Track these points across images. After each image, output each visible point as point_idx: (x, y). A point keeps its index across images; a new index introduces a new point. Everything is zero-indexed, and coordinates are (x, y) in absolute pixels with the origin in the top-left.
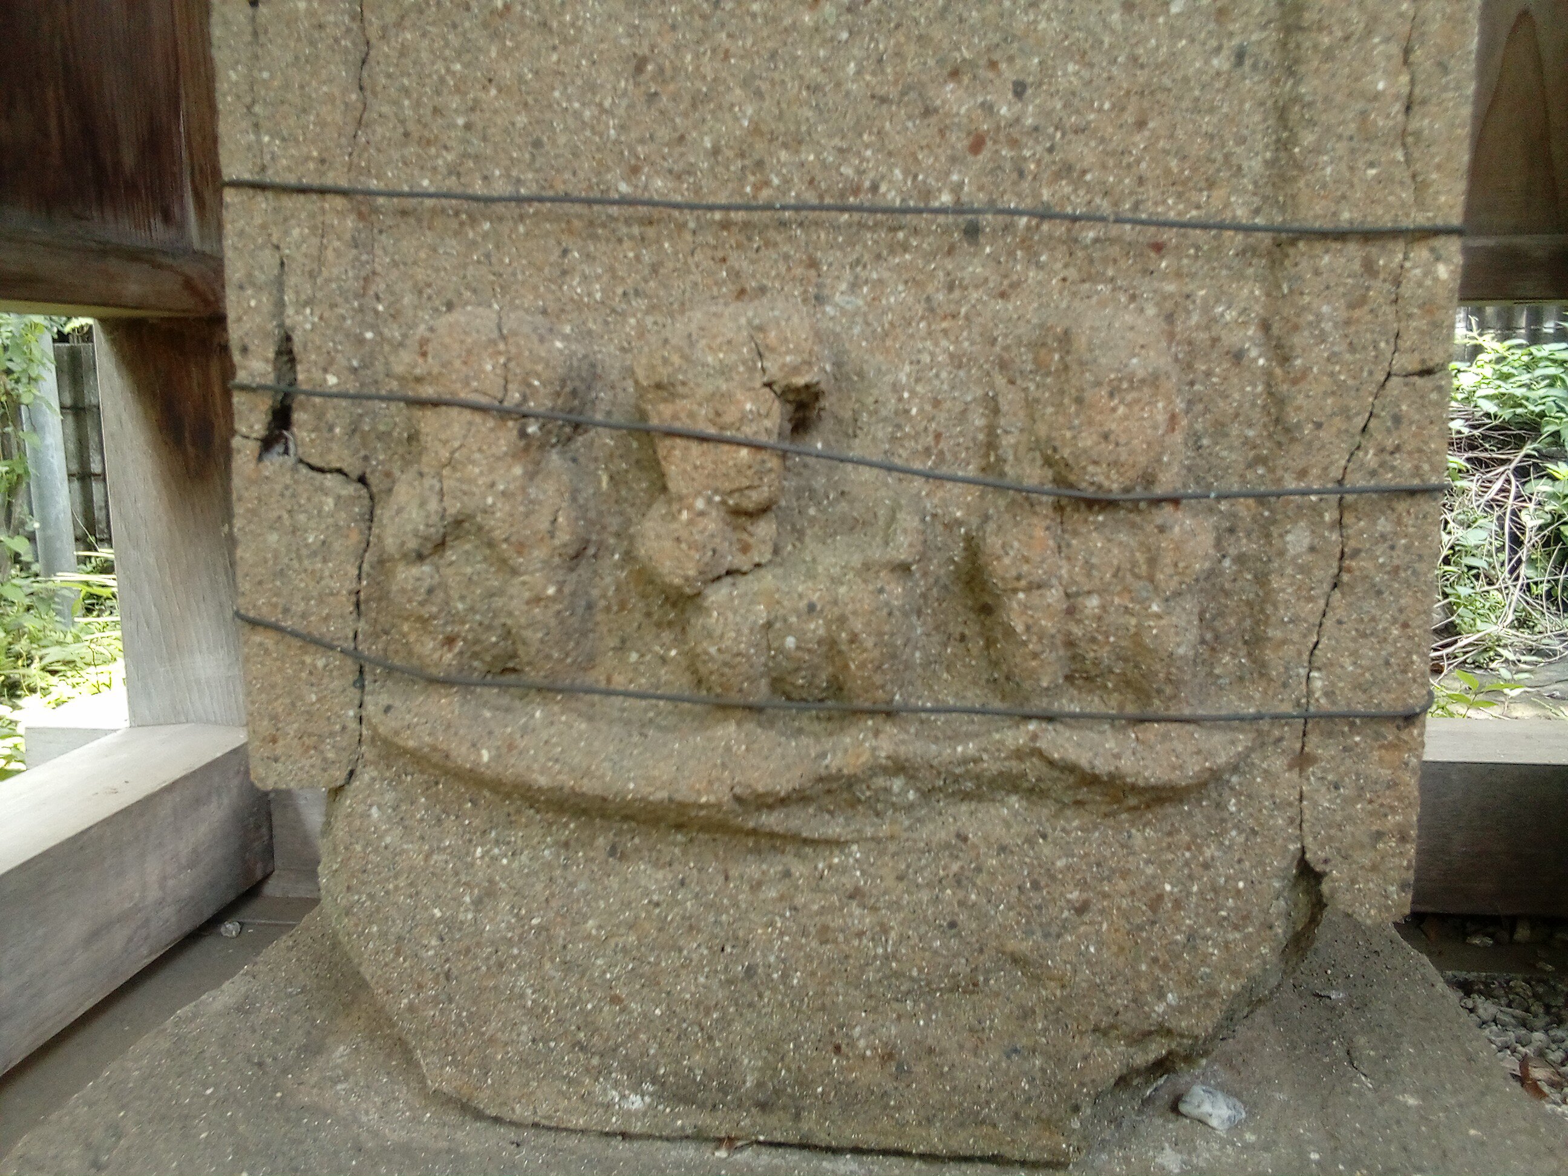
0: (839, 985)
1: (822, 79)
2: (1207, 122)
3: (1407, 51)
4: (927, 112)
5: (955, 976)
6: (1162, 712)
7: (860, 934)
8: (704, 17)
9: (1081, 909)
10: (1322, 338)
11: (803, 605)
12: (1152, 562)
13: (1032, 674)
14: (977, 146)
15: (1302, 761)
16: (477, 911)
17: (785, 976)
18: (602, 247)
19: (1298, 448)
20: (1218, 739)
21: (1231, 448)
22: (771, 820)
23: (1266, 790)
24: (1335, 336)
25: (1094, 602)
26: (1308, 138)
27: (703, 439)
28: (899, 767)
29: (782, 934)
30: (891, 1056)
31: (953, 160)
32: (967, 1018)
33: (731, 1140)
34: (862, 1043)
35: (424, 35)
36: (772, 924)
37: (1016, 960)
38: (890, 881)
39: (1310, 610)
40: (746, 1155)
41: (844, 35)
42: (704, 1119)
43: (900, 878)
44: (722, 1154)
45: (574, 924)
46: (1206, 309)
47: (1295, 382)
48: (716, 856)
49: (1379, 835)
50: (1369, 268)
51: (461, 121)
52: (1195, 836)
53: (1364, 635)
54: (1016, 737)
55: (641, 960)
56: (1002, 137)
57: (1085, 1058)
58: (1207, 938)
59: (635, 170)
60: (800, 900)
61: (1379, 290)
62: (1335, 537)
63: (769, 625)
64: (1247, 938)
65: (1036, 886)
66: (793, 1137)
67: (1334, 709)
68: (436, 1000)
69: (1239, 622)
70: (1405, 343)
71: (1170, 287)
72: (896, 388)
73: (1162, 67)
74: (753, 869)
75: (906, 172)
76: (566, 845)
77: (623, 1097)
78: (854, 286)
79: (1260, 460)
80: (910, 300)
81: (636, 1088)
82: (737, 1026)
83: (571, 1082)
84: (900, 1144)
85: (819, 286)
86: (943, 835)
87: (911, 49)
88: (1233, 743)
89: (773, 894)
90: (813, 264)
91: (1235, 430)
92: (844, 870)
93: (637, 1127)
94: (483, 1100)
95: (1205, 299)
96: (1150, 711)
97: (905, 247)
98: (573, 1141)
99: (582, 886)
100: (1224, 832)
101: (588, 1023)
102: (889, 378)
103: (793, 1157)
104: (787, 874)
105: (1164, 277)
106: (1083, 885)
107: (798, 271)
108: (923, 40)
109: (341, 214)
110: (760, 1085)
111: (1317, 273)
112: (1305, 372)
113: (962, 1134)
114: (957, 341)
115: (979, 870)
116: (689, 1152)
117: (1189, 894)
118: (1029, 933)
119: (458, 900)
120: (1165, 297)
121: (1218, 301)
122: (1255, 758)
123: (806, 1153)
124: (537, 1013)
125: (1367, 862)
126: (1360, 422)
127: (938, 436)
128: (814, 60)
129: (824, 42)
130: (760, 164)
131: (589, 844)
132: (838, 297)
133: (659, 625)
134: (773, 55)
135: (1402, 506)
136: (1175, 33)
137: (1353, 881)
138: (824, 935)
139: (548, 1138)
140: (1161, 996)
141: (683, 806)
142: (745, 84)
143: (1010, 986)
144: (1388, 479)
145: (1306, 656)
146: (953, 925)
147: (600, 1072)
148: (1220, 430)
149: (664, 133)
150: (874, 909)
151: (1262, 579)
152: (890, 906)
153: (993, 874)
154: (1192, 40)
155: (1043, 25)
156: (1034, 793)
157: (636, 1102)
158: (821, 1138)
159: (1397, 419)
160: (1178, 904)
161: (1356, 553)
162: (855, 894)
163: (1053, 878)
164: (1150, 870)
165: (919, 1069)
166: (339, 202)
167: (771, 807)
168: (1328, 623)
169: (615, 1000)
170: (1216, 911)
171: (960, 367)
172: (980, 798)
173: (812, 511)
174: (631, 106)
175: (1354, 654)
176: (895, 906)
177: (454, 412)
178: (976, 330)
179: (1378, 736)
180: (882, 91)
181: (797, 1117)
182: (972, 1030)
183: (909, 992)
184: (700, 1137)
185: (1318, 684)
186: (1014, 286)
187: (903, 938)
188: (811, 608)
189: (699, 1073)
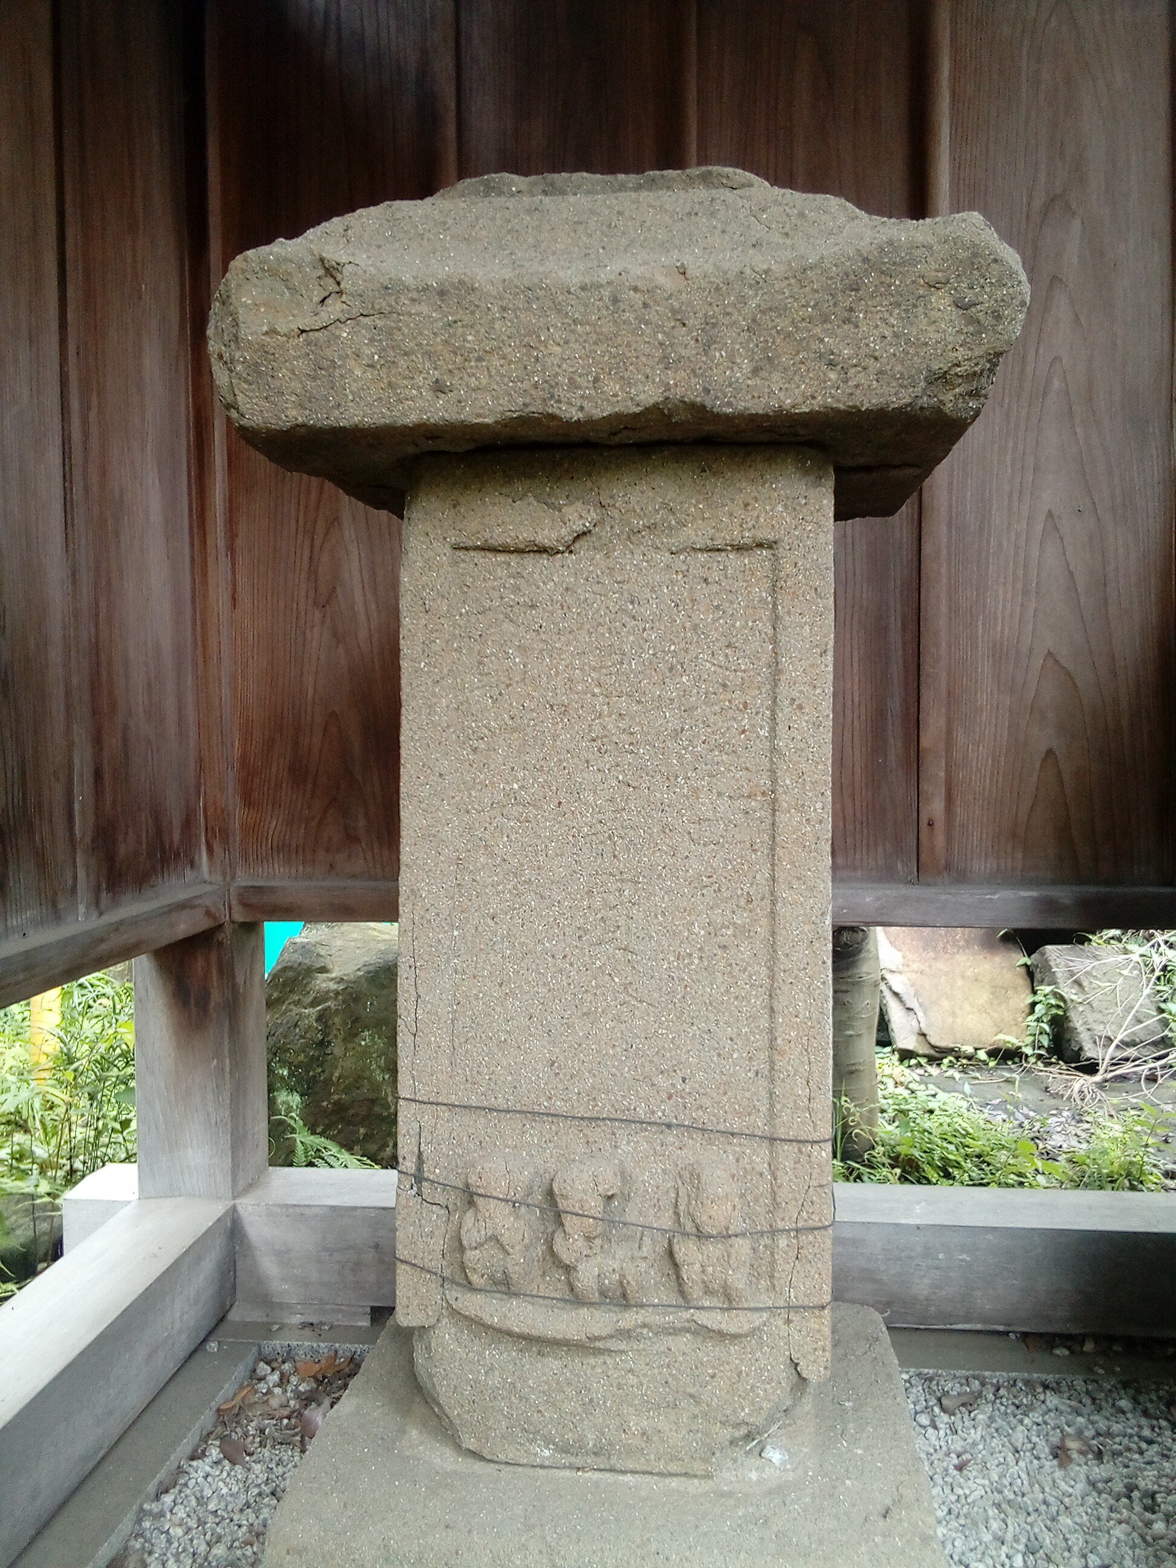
0: (625, 1406)
1: (616, 1072)
2: (747, 1094)
3: (808, 1082)
4: (653, 1085)
5: (668, 1402)
6: (736, 1306)
7: (632, 1386)
8: (575, 1049)
9: (713, 1377)
10: (787, 1173)
11: (611, 1269)
12: (729, 1256)
13: (691, 1294)
14: (670, 1098)
15: (788, 1321)
16: (486, 1376)
17: (604, 1402)
18: (538, 1124)
19: (780, 1210)
20: (756, 1315)
21: (760, 1206)
22: (599, 1344)
23: (777, 1332)
24: (790, 1173)
25: (710, 1269)
26: (778, 1107)
27: (577, 1214)
28: (645, 1325)
29: (603, 1386)
30: (645, 1433)
31: (662, 1101)
32: (673, 1418)
33: (583, 1468)
34: (634, 1428)
35: (475, 1046)
36: (599, 1382)
37: (692, 1396)
38: (643, 1366)
39: (789, 1268)
40: (589, 1474)
41: (624, 1058)
42: (573, 1460)
43: (647, 1365)
44: (580, 1473)
45: (524, 1381)
46: (750, 1158)
47: (779, 1187)
48: (578, 1355)
49: (816, 1349)
50: (800, 1151)
51: (487, 1077)
52: (752, 1349)
53: (806, 1277)
54: (686, 1315)
55: (550, 1396)
56: (678, 1095)
57: (717, 1434)
58: (758, 1387)
59: (550, 1098)
60: (610, 1373)
61: (803, 1159)
62: (794, 1241)
63: (599, 1275)
64: (771, 1387)
65: (696, 1368)
66: (608, 1467)
67: (798, 1304)
68: (469, 1412)
69: (767, 1268)
70: (814, 1177)
71: (737, 1149)
72: (643, 1182)
73: (731, 1076)
74: (592, 1361)
75: (646, 1105)
76: (521, 1351)
77: (542, 1451)
78: (628, 1143)
79: (770, 1211)
80: (648, 1148)
81: (547, 1447)
82: (586, 1422)
83: (521, 1444)
84: (649, 1469)
85: (616, 1142)
86: (662, 1348)
87: (648, 1064)
88: (761, 1317)
89: (600, 1371)
90: (614, 1134)
91: (761, 1200)
92: (626, 1361)
93: (547, 1463)
94: (486, 1453)
95: (749, 1154)
96: (732, 1306)
97: (646, 1130)
98: (520, 1469)
99: (527, 1367)
100: (762, 1348)
101: (528, 1421)
102: (641, 1179)
103: (608, 1475)
104: (605, 1363)
105: (735, 1145)
106: (714, 1367)
107: (608, 1136)
108: (651, 1062)
109: (444, 1112)
110: (595, 1445)
111: (783, 1151)
112: (782, 1184)
113: (672, 1464)
114: (665, 1165)
115: (676, 1361)
116: (567, 1473)
117: (751, 1371)
118: (694, 1385)
119: (479, 1372)
120: (736, 1152)
121: (754, 1155)
122: (772, 1320)
123: (613, 1474)
124: (509, 1417)
125: (812, 1359)
126: (800, 1203)
127: (658, 1200)
128: (614, 1066)
129: (617, 1060)
130: (594, 1099)
131: (529, 1350)
132: (622, 1147)
133: (558, 1267)
134: (599, 1063)
135: (816, 1232)
136: (735, 1065)
137: (808, 1366)
138: (620, 1387)
139: (511, 1468)
140: (743, 1410)
141: (567, 1340)
142: (589, 1072)
143: (689, 1406)
144: (811, 1223)
145: (788, 1283)
146: (666, 1383)
147: (531, 1441)
148: (756, 1200)
149: (560, 1086)
150: (638, 1376)
151: (772, 1254)
152: (644, 1375)
153: (681, 1363)
154: (741, 1067)
155: (691, 1059)
156: (696, 1333)
157: (547, 1453)
158: (618, 1467)
159: (812, 1203)
160: (747, 1375)
161: (802, 1247)
162: (631, 1371)
163: (702, 1365)
164: (737, 1362)
165: (655, 1438)
166: (444, 1108)
167: (599, 1340)
168: (795, 1272)
169: (539, 1411)
170: (761, 1377)
171: (665, 1174)
172: (676, 1335)
173: (614, 1231)
174: (549, 1077)
175: (804, 1283)
176: (645, 1375)
177: (491, 1200)
178: (671, 1160)
179: (813, 1313)
180: (636, 1078)
181: (609, 1458)
182: (675, 1423)
183: (651, 1408)
184: (571, 1467)
185: (792, 1294)
186: (684, 1145)
187: (648, 1387)
188: (614, 1270)
189: (571, 1440)
